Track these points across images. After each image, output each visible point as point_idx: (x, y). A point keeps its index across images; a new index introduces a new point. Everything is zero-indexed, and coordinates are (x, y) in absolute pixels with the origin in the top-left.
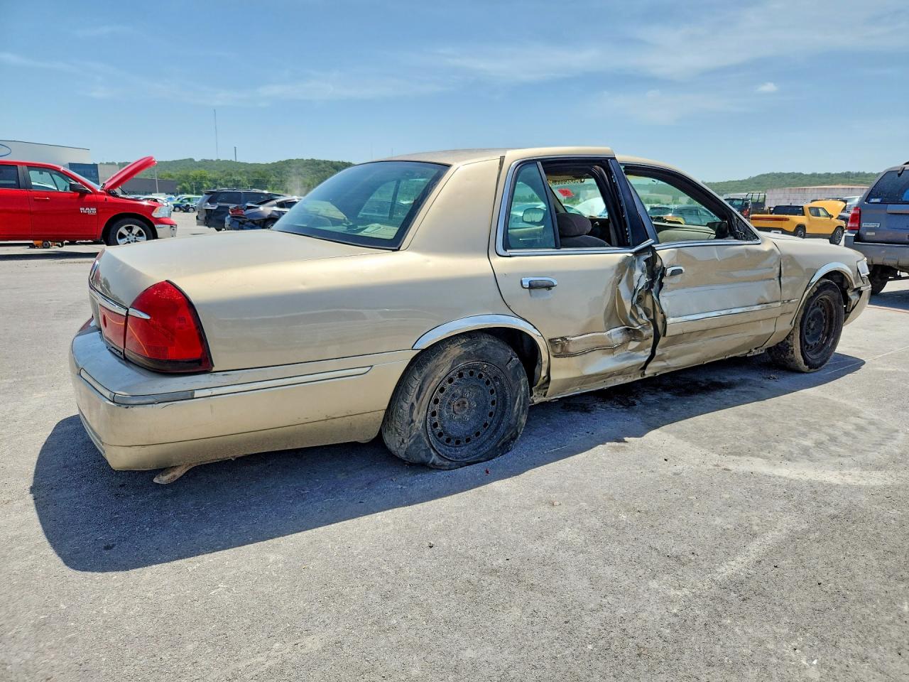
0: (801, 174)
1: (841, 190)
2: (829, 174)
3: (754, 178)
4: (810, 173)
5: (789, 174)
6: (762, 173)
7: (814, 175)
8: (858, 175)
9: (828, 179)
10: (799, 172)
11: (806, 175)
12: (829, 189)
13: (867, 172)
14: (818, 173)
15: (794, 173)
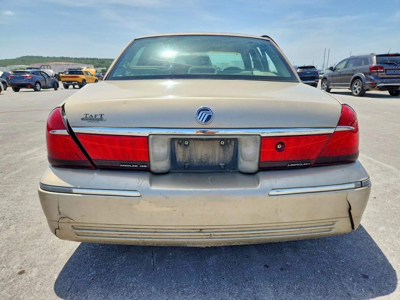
0: (42, 57)
1: (65, 65)
2: (55, 57)
3: (19, 58)
4: (46, 56)
5: (36, 57)
6: (23, 56)
7: (48, 57)
8: (67, 58)
9: (54, 59)
10: (41, 56)
11: (45, 57)
12: (59, 64)
13: (70, 57)
14: (50, 57)
15: (38, 56)
